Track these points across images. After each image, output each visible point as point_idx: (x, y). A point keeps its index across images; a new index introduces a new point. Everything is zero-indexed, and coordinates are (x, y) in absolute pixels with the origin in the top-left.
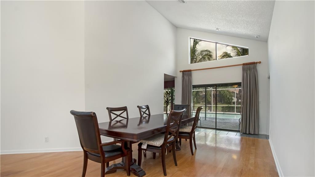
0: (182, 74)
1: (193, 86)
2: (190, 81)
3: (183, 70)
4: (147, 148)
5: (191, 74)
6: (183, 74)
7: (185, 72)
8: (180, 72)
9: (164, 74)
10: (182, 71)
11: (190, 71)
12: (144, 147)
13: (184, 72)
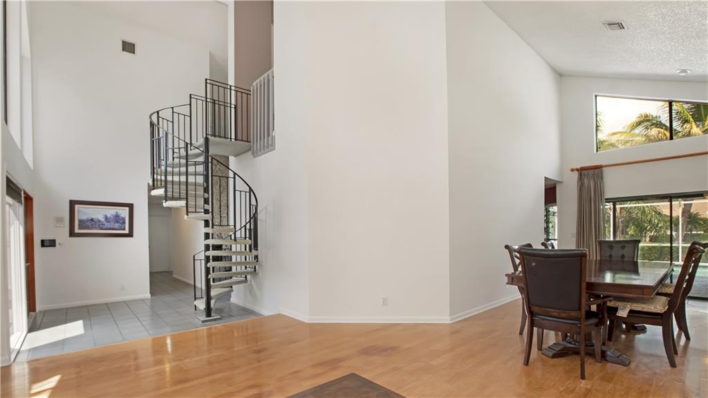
0: (577, 176)
1: (606, 199)
2: (599, 190)
3: (579, 167)
4: (628, 316)
5: (602, 174)
6: (580, 175)
7: (586, 172)
8: (572, 170)
9: (545, 178)
10: (577, 170)
11: (599, 167)
12: (623, 313)
13: (582, 171)
